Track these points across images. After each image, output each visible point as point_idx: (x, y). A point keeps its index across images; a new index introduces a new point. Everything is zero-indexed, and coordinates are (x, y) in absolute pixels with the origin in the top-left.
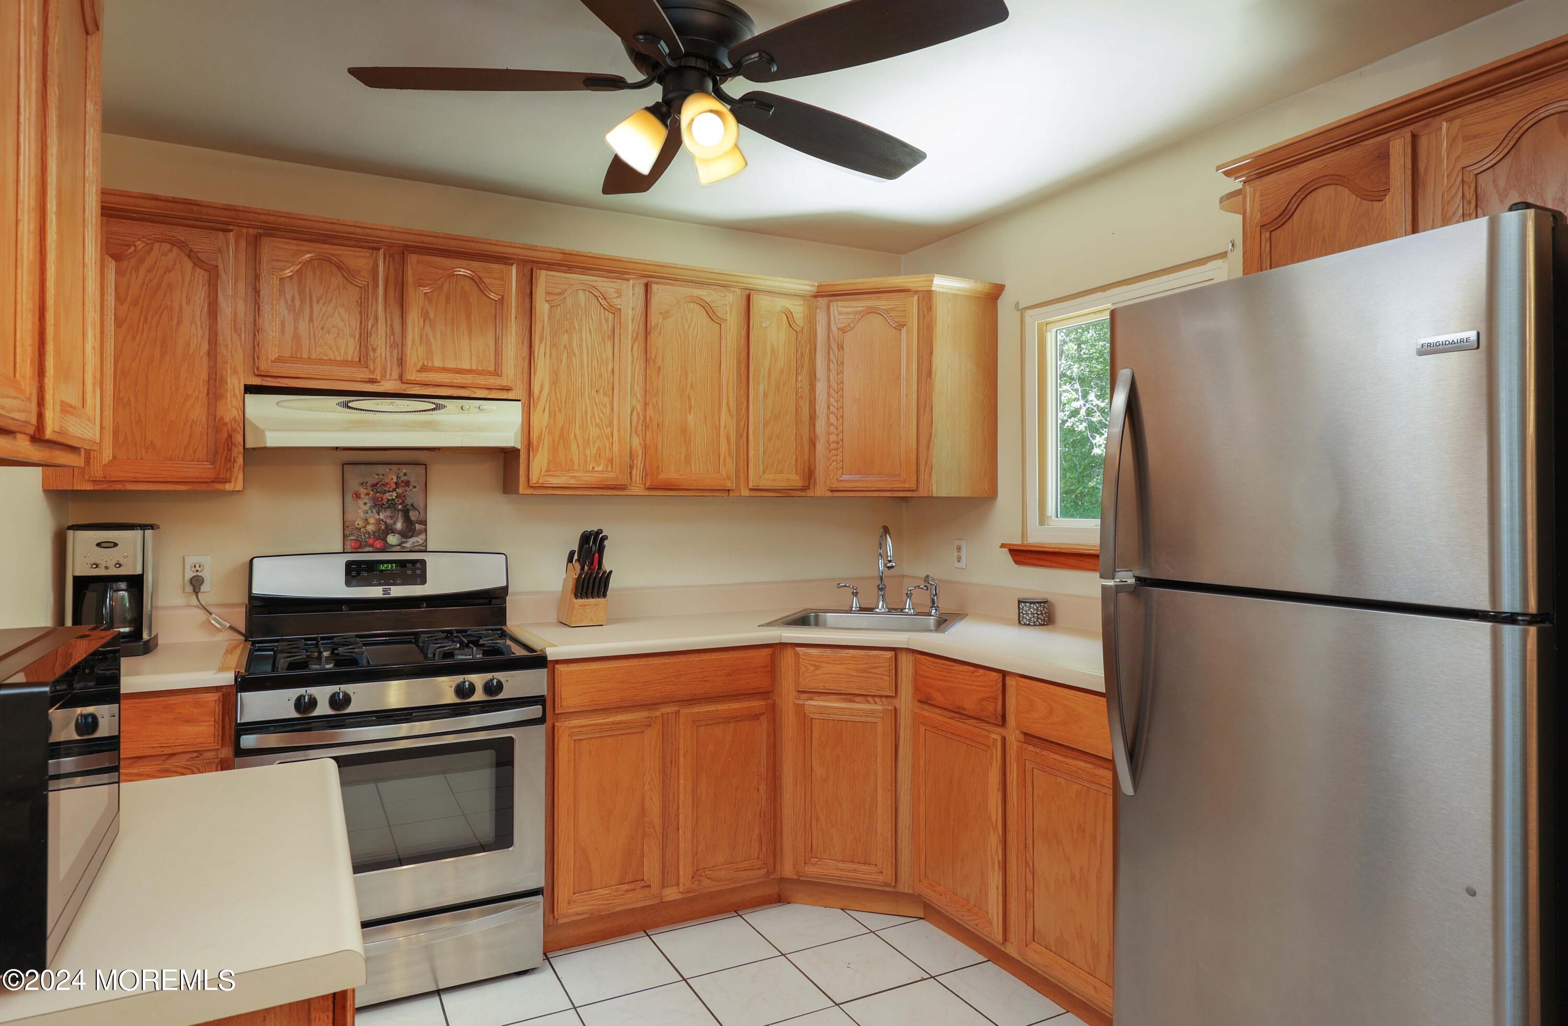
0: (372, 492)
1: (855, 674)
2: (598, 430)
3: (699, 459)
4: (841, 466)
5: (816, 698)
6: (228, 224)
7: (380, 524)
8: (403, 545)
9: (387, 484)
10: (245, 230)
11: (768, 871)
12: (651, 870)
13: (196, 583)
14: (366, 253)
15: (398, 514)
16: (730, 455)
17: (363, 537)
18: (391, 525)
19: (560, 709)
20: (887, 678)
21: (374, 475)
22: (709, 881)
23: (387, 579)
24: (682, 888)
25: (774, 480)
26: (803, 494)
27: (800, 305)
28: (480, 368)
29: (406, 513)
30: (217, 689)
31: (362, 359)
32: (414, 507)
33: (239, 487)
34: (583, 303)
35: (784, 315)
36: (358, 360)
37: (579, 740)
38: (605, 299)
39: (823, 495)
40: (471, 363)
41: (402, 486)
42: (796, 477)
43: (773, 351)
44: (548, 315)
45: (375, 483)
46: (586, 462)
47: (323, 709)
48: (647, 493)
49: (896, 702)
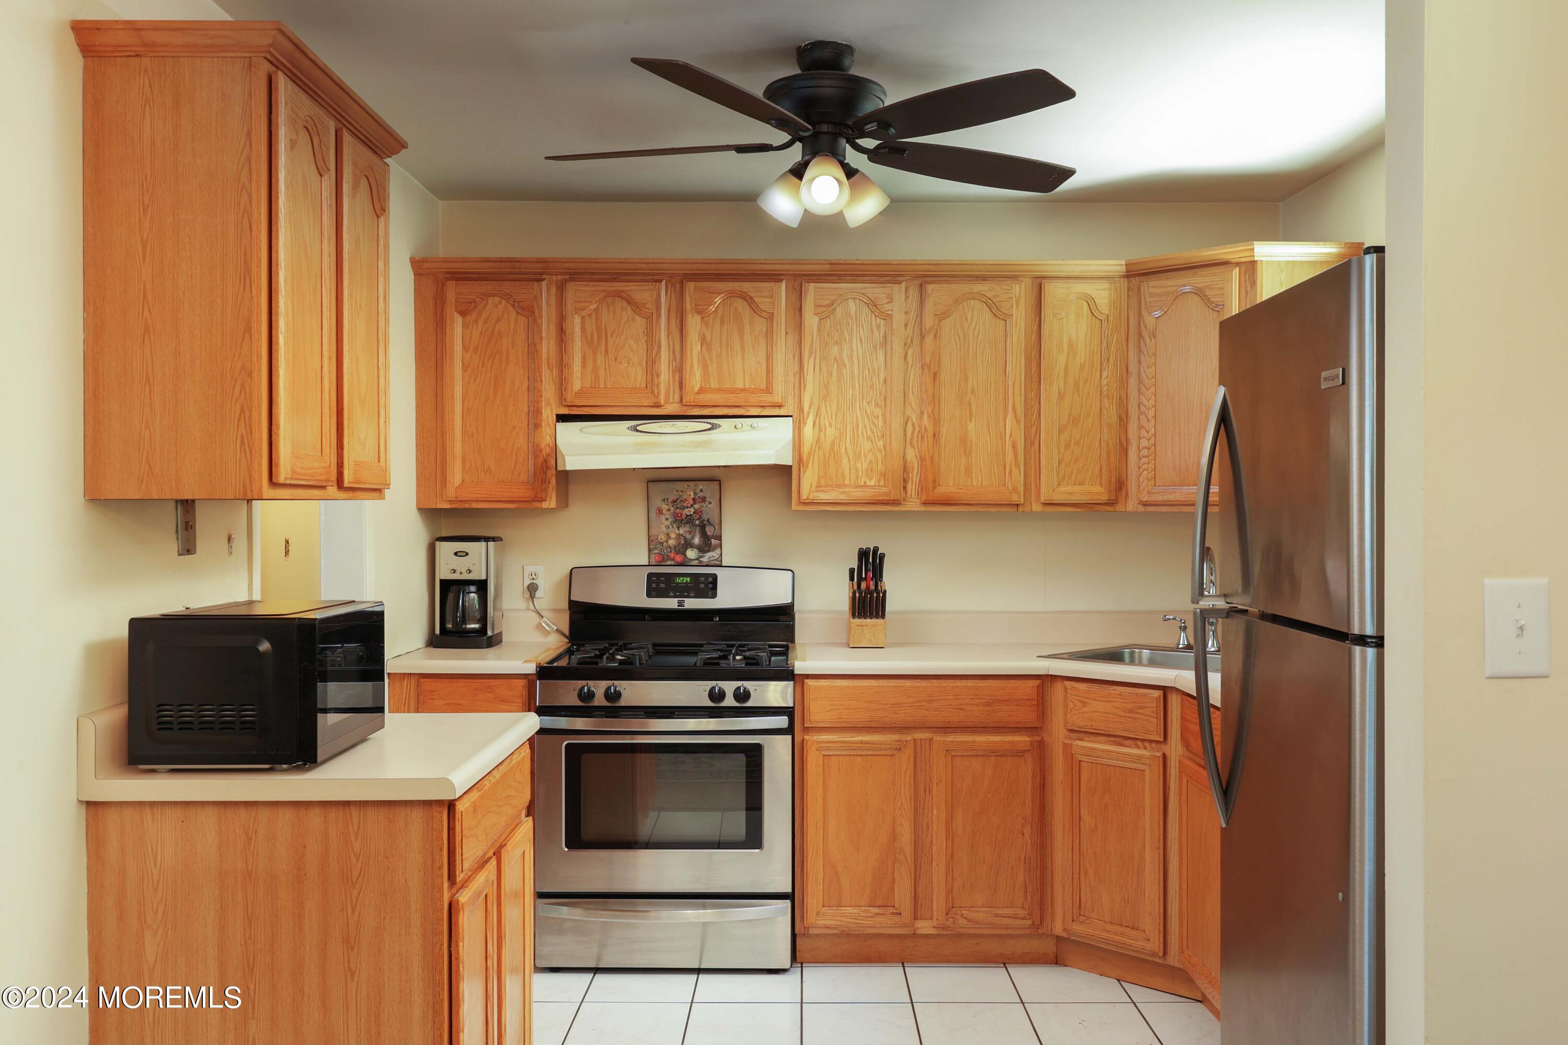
0: (672, 508)
1: (1122, 714)
2: (870, 442)
3: (981, 471)
4: (1153, 476)
5: (1086, 739)
6: (542, 274)
7: (680, 538)
8: (701, 559)
9: (686, 500)
10: (554, 278)
11: (1033, 923)
12: (903, 896)
13: (532, 589)
14: (650, 286)
15: (696, 529)
16: (1017, 465)
17: (665, 551)
18: (690, 539)
19: (809, 722)
20: (1155, 721)
21: (674, 492)
22: (965, 921)
23: (682, 592)
24: (935, 923)
25: (1072, 493)
26: (1111, 509)
27: (1105, 289)
28: (753, 387)
29: (703, 527)
30: (525, 676)
31: (648, 386)
32: (709, 523)
33: (553, 504)
34: (853, 312)
35: (1086, 303)
36: (645, 386)
37: (828, 755)
38: (876, 306)
39: (1135, 510)
40: (744, 382)
41: (699, 502)
42: (1097, 489)
43: (1070, 344)
44: (818, 327)
45: (675, 498)
46: (858, 478)
47: (599, 700)
48: (923, 508)
49: (1166, 749)
